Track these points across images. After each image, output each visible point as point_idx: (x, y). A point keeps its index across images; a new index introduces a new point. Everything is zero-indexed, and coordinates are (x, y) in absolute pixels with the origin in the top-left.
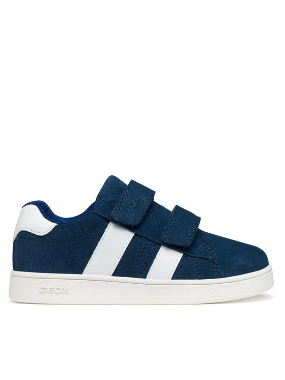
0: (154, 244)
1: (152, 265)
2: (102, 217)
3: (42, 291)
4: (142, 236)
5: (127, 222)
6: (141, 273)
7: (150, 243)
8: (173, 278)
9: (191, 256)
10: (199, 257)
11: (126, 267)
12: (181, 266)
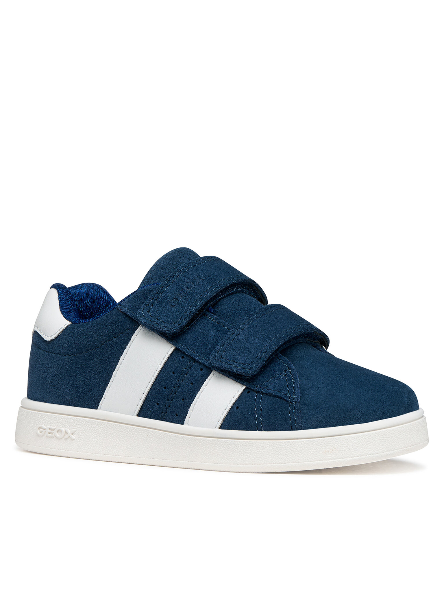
0: (201, 367)
1: (194, 402)
2: (128, 316)
3: (39, 432)
4: (184, 353)
5: (161, 328)
6: (177, 415)
7: (196, 365)
8: (221, 427)
9: (257, 392)
10: (270, 394)
11: (158, 404)
12: (237, 408)
